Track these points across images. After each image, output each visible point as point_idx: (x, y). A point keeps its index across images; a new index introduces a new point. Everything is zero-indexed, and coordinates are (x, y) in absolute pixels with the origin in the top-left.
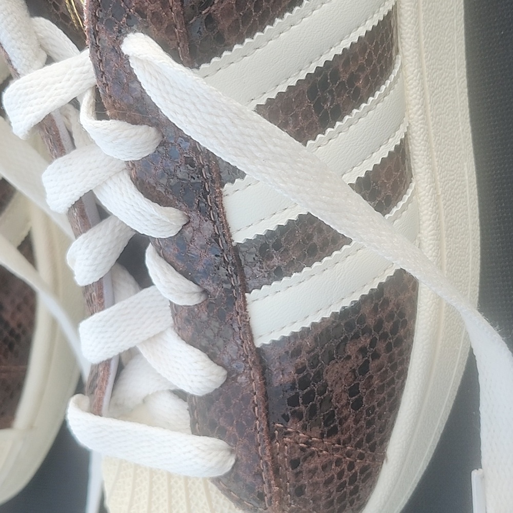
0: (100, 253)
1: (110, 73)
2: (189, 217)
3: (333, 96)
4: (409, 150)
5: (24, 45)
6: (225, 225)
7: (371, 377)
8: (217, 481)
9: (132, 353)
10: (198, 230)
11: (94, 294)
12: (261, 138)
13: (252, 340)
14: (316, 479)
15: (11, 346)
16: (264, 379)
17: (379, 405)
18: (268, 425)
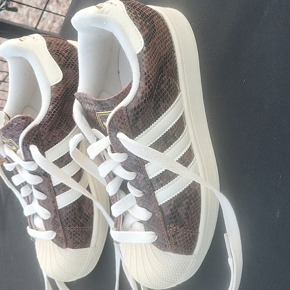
0: (115, 186)
1: (114, 142)
2: (137, 174)
3: (169, 139)
4: (192, 149)
5: (91, 137)
6: (147, 175)
7: (191, 210)
8: (153, 243)
9: (126, 213)
10: (140, 177)
11: (115, 197)
12: (152, 153)
13: (158, 204)
14: (180, 239)
15: (87, 220)
16: (162, 214)
17: (194, 217)
18: (165, 226)
